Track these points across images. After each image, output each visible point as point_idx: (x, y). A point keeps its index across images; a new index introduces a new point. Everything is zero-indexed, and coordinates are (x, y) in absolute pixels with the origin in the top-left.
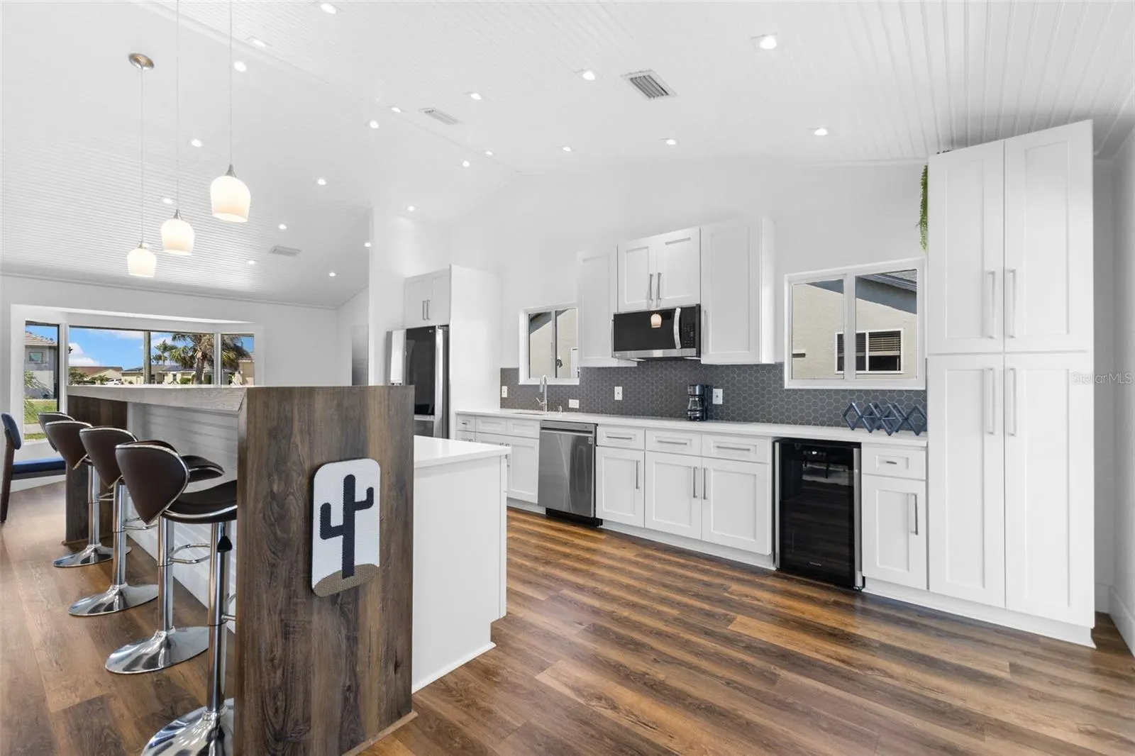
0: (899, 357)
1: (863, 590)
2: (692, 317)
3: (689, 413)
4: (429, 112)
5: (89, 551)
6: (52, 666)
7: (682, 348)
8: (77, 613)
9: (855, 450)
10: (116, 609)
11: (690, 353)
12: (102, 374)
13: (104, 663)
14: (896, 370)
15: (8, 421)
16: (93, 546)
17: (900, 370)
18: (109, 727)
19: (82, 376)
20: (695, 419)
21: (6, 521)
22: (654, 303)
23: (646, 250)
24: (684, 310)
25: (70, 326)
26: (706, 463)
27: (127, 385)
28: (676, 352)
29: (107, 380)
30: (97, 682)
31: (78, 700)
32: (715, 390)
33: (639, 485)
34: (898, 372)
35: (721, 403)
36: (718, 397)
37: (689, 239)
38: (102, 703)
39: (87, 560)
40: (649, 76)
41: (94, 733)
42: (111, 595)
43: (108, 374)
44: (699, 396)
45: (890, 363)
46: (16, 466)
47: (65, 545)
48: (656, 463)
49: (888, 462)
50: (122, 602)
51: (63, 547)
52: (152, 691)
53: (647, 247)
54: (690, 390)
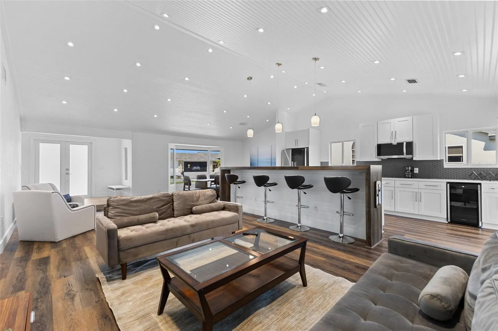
0: (462, 156)
1: (482, 227)
2: (410, 145)
3: (406, 176)
4: (320, 84)
7: (406, 155)
9: (479, 186)
11: (409, 157)
14: (461, 162)
17: (462, 161)
20: (409, 178)
22: (393, 141)
23: (390, 124)
24: (407, 143)
25: (176, 149)
26: (420, 191)
28: (405, 156)
32: (415, 168)
33: (393, 198)
34: (462, 163)
35: (418, 172)
36: (416, 170)
37: (408, 120)
40: (415, 80)
44: (410, 170)
45: (458, 159)
48: (400, 191)
49: (492, 189)
53: (390, 123)
54: (407, 168)
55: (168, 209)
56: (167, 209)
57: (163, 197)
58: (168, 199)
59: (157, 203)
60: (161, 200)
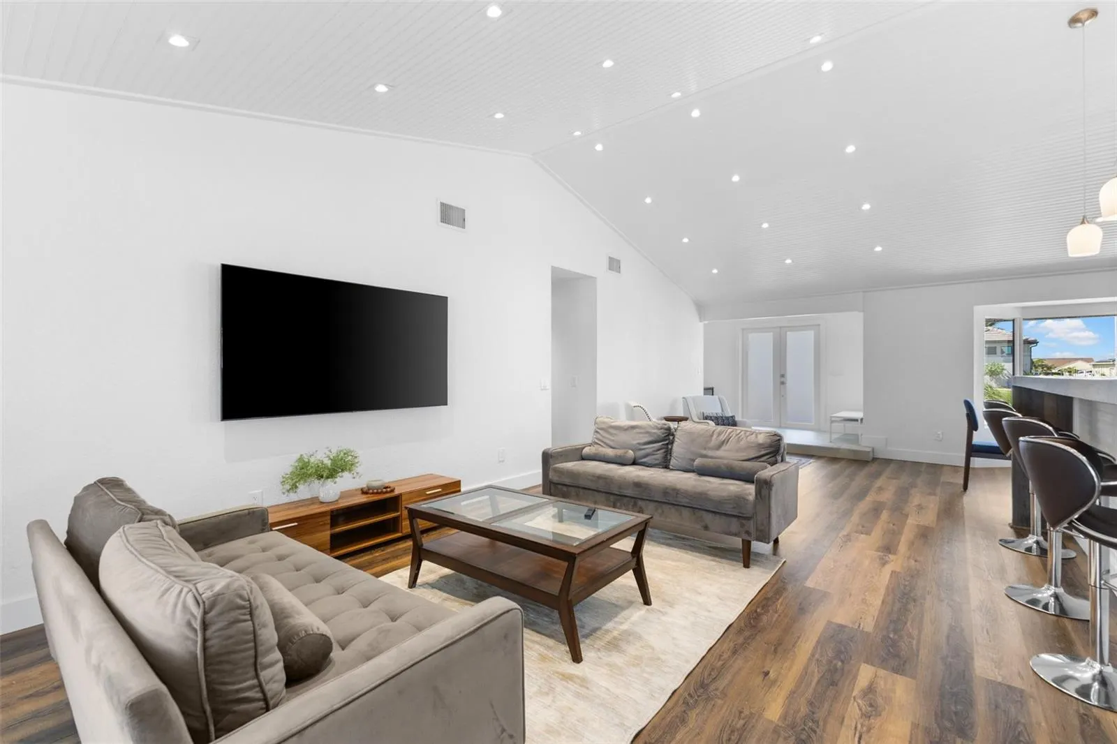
5: (1031, 540)
6: (983, 632)
8: (1013, 596)
10: (1052, 611)
12: (1071, 366)
13: (1030, 658)
15: (969, 406)
16: (1035, 538)
18: (1024, 725)
19: (1049, 368)
21: (967, 491)
27: (1097, 377)
29: (1076, 371)
30: (1019, 673)
31: (1000, 679)
38: (1021, 697)
39: (1029, 549)
41: (1010, 721)
42: (1046, 594)
43: (1079, 365)
46: (975, 445)
47: (1012, 527)
50: (1058, 607)
51: (1009, 528)
52: (1076, 722)
55: (659, 450)
56: (654, 451)
57: (653, 428)
58: (660, 434)
59: (641, 435)
60: (647, 432)
